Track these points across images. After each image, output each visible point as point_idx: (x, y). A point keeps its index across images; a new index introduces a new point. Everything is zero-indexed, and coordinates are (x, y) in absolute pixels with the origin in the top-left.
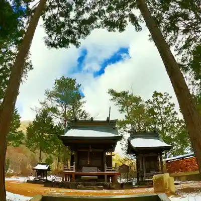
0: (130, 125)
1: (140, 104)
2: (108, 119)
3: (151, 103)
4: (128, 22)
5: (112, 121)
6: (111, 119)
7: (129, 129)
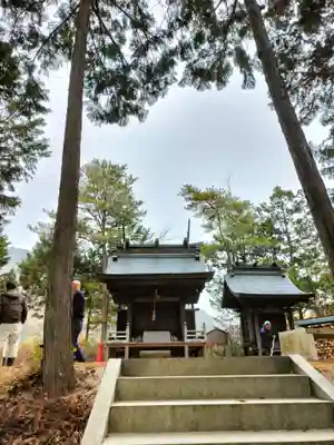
0: (225, 253)
1: (245, 213)
2: (186, 242)
3: (267, 211)
4: (232, 64)
5: (194, 246)
6: (190, 242)
7: (224, 262)
